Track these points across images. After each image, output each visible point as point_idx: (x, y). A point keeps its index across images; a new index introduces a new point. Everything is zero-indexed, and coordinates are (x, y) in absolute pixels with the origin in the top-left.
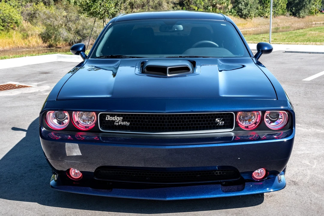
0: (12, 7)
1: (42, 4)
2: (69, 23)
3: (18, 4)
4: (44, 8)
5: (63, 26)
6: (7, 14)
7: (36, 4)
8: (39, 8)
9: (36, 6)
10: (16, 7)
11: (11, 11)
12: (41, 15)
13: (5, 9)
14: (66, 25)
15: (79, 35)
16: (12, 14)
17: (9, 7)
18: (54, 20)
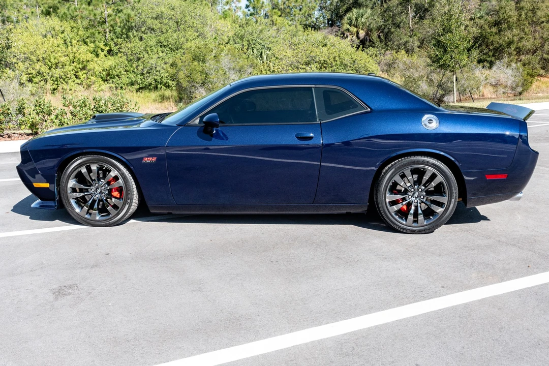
0: (369, 56)
1: (403, 52)
2: (432, 75)
3: (375, 53)
4: (406, 56)
5: (425, 78)
6: (362, 64)
7: (396, 53)
8: (400, 57)
9: (396, 55)
10: (374, 56)
11: (367, 60)
12: (401, 65)
13: (361, 58)
14: (427, 77)
15: (443, 89)
16: (367, 65)
17: (366, 57)
18: (415, 71)
